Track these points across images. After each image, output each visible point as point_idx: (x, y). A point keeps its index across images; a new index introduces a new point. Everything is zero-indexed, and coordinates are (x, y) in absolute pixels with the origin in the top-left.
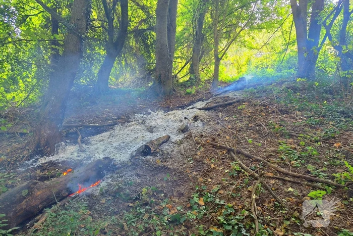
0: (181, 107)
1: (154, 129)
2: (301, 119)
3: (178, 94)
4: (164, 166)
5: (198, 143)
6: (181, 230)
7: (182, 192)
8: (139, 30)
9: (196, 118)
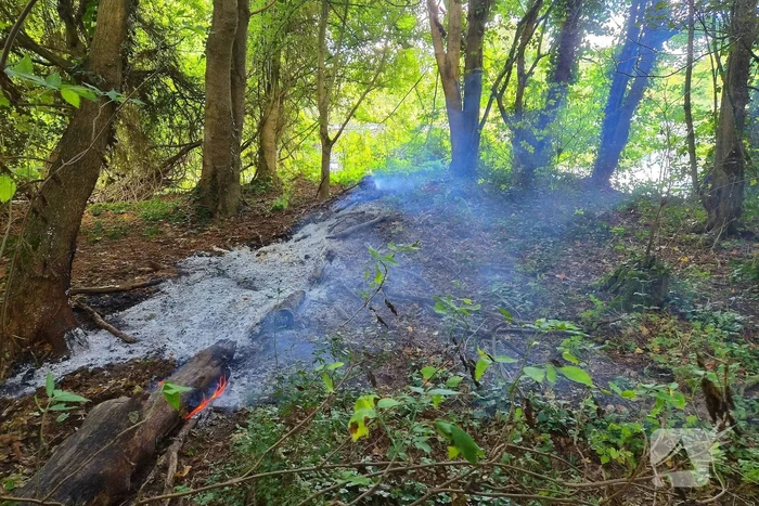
0: (281, 237)
1: (257, 283)
3: (257, 212)
9: (330, 256)
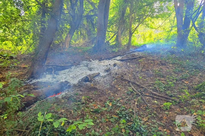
0: (108, 59)
1: (92, 69)
2: (172, 68)
3: (108, 52)
4: (95, 87)
5: (114, 77)
6: (99, 115)
7: (102, 99)
8: (89, 15)
9: (115, 65)
